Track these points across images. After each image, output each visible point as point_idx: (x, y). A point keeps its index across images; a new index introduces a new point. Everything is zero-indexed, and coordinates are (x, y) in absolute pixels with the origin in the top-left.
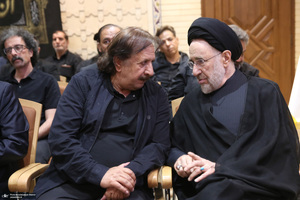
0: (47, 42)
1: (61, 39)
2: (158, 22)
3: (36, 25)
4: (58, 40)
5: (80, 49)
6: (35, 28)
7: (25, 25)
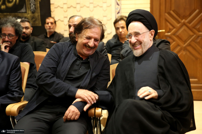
0: (40, 25)
1: (52, 23)
2: (118, 13)
3: (33, 13)
4: (50, 24)
5: (63, 30)
6: (32, 15)
7: (26, 12)
